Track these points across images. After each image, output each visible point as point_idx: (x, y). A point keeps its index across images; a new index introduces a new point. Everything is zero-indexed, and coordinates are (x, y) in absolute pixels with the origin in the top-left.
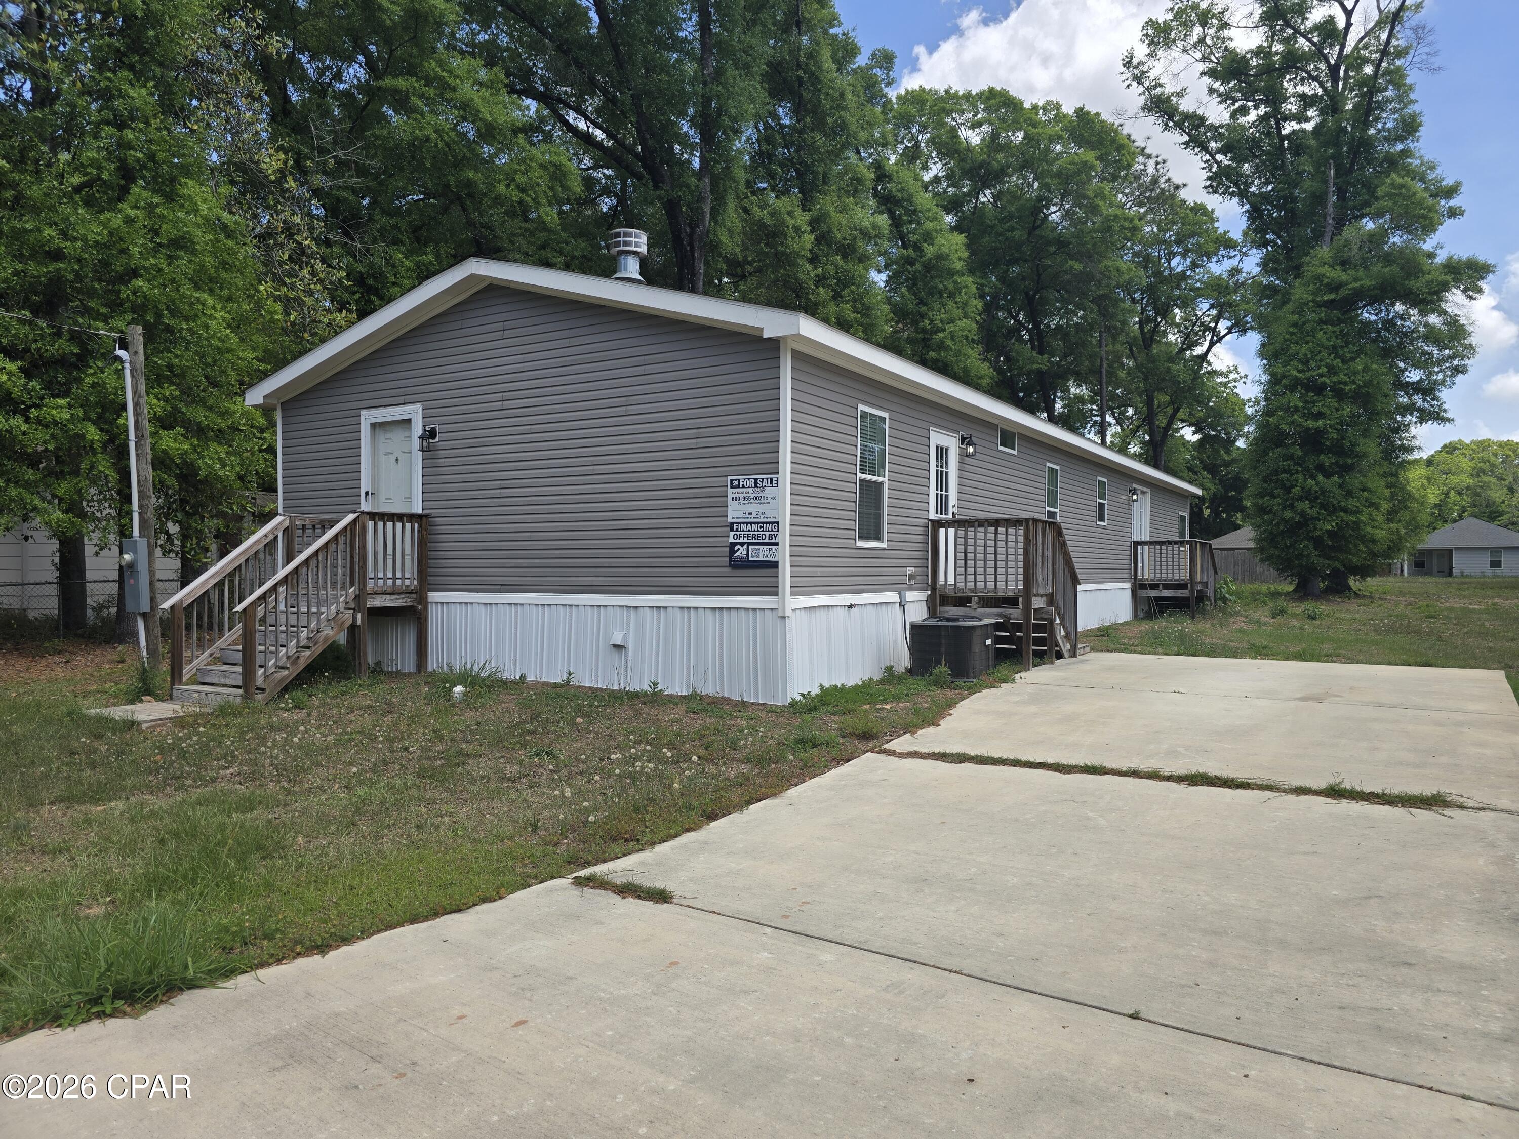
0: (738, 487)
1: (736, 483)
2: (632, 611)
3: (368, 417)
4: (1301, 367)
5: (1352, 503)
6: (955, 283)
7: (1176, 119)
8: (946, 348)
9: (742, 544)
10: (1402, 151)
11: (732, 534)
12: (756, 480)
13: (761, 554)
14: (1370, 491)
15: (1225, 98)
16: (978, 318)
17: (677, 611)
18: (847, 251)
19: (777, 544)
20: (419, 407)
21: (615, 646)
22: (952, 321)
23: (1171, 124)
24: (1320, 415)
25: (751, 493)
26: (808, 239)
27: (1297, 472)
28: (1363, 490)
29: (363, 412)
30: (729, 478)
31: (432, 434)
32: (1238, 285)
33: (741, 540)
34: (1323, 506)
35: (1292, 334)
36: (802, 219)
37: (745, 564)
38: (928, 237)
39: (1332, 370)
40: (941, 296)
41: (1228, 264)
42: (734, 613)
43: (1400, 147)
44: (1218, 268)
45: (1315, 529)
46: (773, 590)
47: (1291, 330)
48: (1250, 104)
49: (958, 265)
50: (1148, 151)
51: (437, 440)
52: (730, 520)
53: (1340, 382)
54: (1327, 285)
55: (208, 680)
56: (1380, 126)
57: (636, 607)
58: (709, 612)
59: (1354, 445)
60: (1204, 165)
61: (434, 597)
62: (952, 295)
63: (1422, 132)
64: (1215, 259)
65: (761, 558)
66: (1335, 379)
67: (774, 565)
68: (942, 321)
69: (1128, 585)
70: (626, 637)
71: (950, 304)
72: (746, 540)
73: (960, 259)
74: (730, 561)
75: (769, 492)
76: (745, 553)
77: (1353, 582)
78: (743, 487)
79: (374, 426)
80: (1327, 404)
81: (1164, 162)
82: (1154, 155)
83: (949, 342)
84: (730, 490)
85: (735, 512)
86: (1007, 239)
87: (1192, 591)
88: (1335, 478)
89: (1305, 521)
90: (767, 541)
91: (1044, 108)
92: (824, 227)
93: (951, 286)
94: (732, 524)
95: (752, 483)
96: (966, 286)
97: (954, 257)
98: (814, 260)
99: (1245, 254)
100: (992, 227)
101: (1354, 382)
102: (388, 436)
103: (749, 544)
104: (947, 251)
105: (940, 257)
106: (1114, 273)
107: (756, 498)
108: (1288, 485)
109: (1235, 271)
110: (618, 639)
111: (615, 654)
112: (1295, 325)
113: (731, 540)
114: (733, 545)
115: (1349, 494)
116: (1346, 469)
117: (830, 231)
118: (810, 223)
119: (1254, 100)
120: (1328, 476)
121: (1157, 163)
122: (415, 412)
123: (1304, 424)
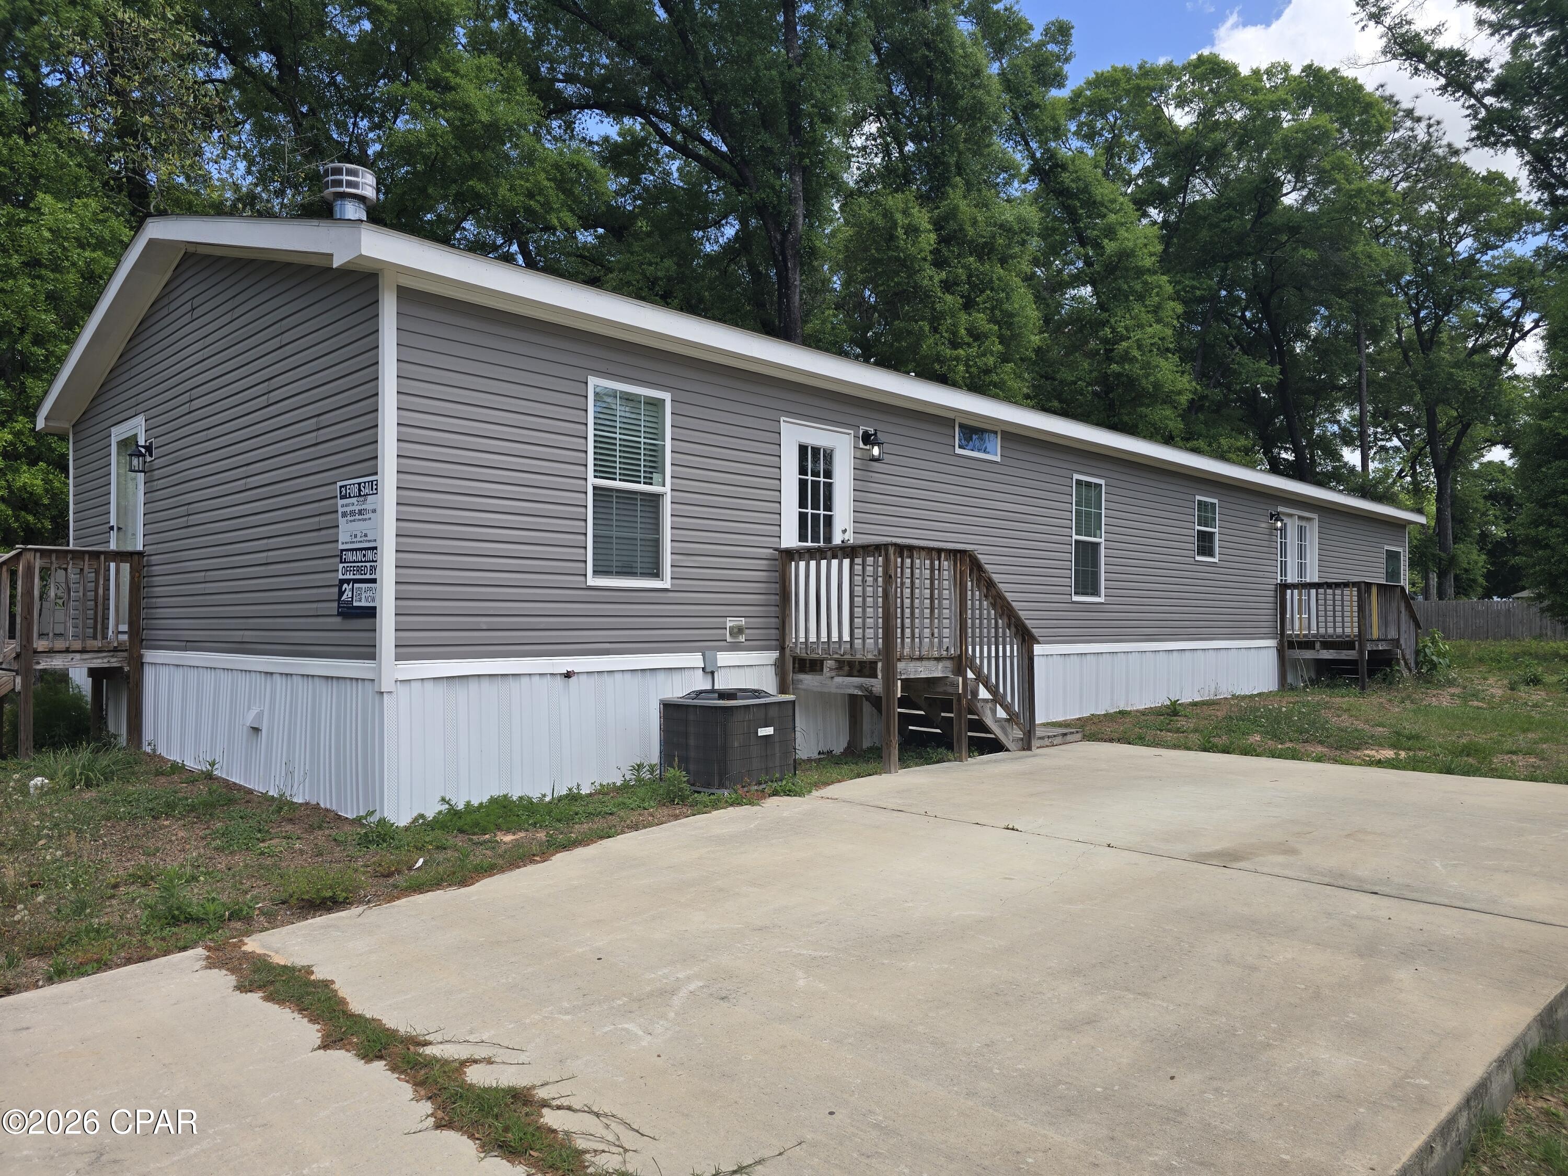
0: (346, 496)
1: (344, 492)
2: (268, 679)
3: (115, 436)
6: (1145, 283)
7: (1429, 59)
8: (1133, 360)
9: (348, 582)
11: (341, 567)
12: (360, 485)
13: (363, 596)
16: (1175, 322)
17: (300, 680)
18: (984, 251)
19: (374, 581)
20: (142, 418)
21: (252, 728)
22: (1141, 326)
23: (1421, 66)
25: (356, 505)
26: (929, 239)
29: (113, 429)
30: (339, 484)
31: (149, 450)
33: (348, 576)
36: (922, 217)
37: (350, 612)
38: (1110, 232)
40: (1127, 297)
42: (342, 685)
49: (1149, 262)
50: (1417, 113)
51: (153, 458)
52: (340, 546)
57: (271, 674)
58: (322, 682)
60: (1469, 111)
62: (1141, 298)
64: (1515, 237)
65: (363, 603)
67: (373, 613)
68: (1127, 328)
69: (1272, 643)
70: (262, 716)
71: (1137, 308)
72: (351, 576)
73: (1151, 255)
74: (339, 606)
75: (371, 503)
76: (350, 595)
78: (350, 496)
81: (1438, 123)
82: (1427, 116)
83: (1136, 353)
84: (340, 503)
85: (344, 534)
86: (1224, 231)
87: (1361, 652)
90: (368, 576)
91: (1269, 72)
92: (953, 225)
93: (1138, 287)
94: (342, 551)
95: (357, 490)
96: (1160, 287)
97: (1143, 252)
98: (939, 263)
100: (1205, 218)
103: (354, 582)
105: (1125, 255)
107: (360, 512)
110: (250, 719)
111: (254, 739)
113: (341, 576)
114: (341, 583)
117: (962, 229)
118: (933, 221)
121: (1429, 126)
122: (140, 425)
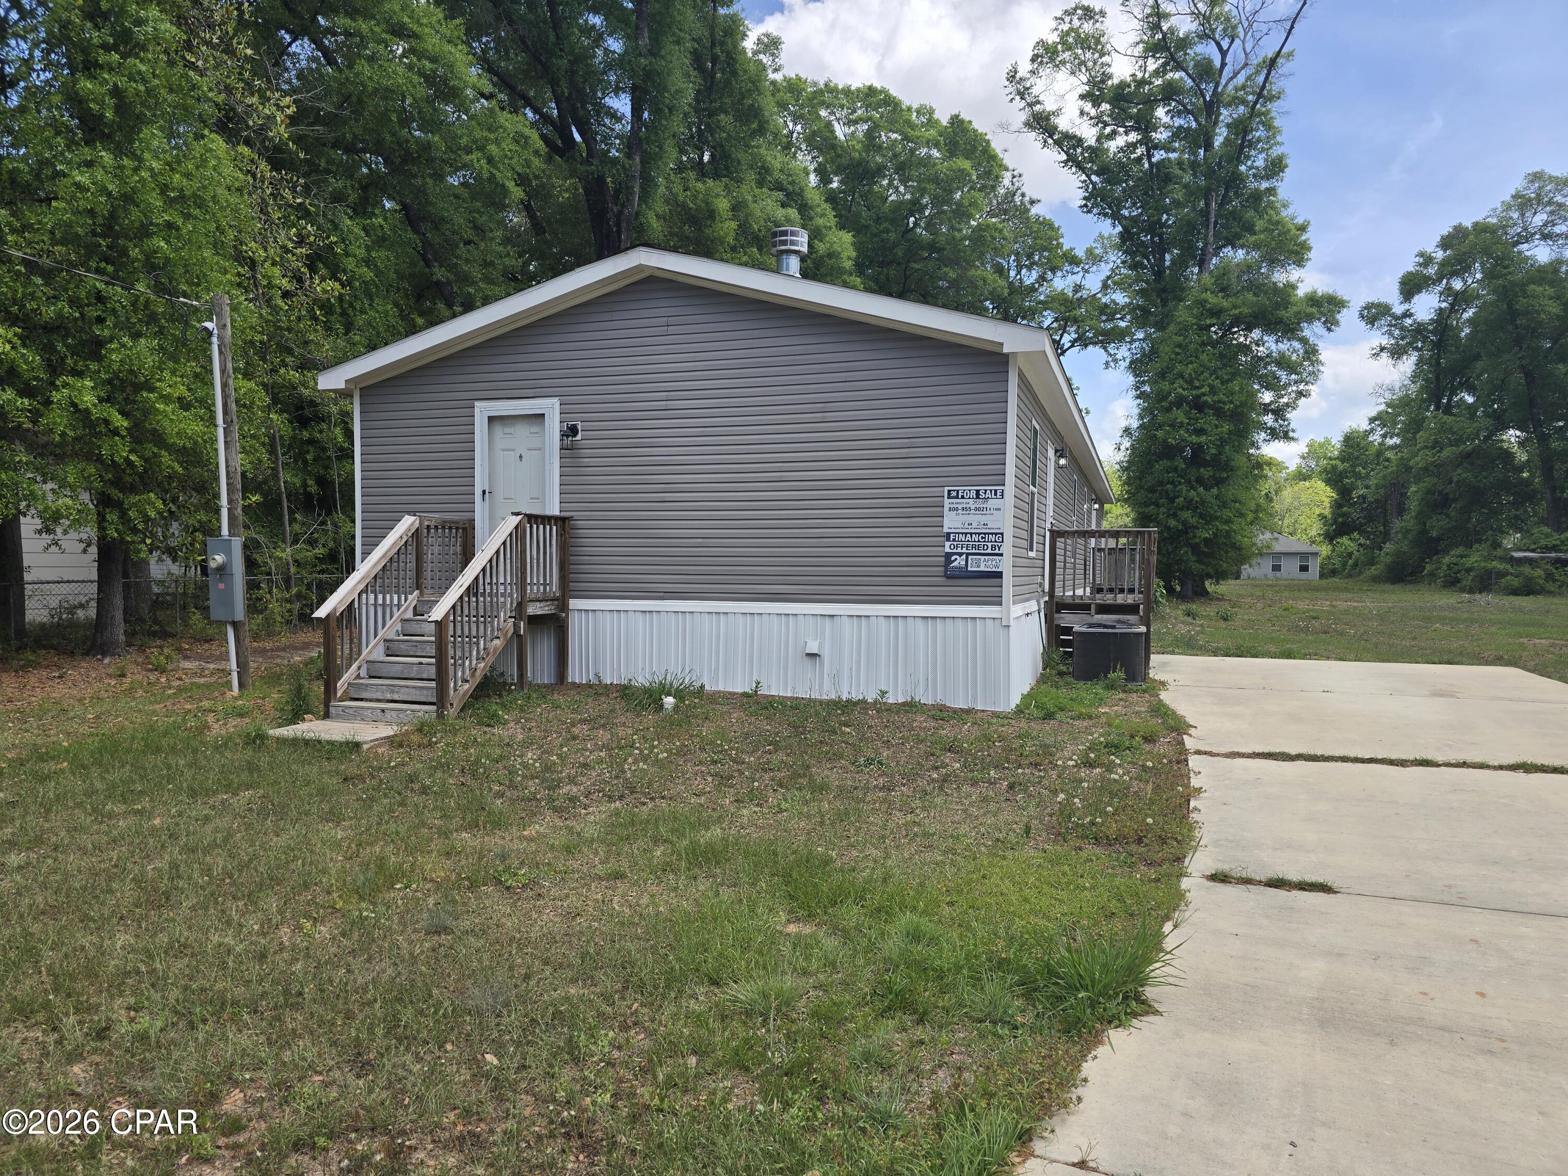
0: (957, 497)
1: (954, 494)
2: (827, 619)
3: (483, 410)
4: (1185, 386)
5: (1227, 513)
7: (1055, 137)
9: (960, 554)
10: (1267, 189)
11: (947, 544)
12: (978, 491)
13: (982, 564)
14: (1240, 503)
15: (1098, 120)
17: (882, 620)
19: (1001, 555)
20: (555, 402)
21: (808, 655)
23: (1050, 141)
24: (1200, 432)
25: (972, 504)
27: (1180, 483)
28: (1235, 502)
29: (477, 404)
30: (946, 489)
31: (573, 430)
32: (1081, 300)
33: (959, 550)
34: (1201, 516)
35: (1177, 354)
37: (965, 575)
39: (1213, 390)
41: (1072, 280)
42: (948, 622)
43: (1264, 185)
44: (1062, 283)
45: (1195, 537)
46: (997, 600)
47: (1177, 350)
48: (1121, 130)
49: (848, 264)
51: (579, 437)
52: (946, 530)
53: (1219, 402)
54: (1210, 310)
55: (364, 695)
56: (1249, 163)
57: (833, 616)
58: (919, 621)
59: (1229, 459)
60: (1081, 185)
61: (574, 604)
63: (1288, 174)
64: (1059, 274)
65: (982, 568)
66: (1216, 398)
67: (999, 575)
70: (821, 646)
72: (964, 550)
73: (849, 259)
74: (946, 571)
75: (992, 503)
76: (963, 563)
77: (1209, 586)
78: (963, 497)
79: (491, 419)
80: (1207, 421)
84: (947, 501)
85: (951, 522)
88: (1215, 491)
89: (1187, 528)
90: (989, 551)
91: (918, 112)
94: (949, 534)
95: (973, 494)
97: (844, 255)
99: (1087, 271)
101: (1231, 402)
102: (508, 430)
103: (968, 555)
104: (839, 249)
105: (831, 255)
106: (981, 283)
107: (977, 509)
108: (1171, 495)
109: (1078, 288)
110: (813, 648)
111: (808, 662)
112: (1179, 345)
113: (947, 550)
114: (948, 556)
115: (1224, 505)
116: (1219, 482)
119: (1126, 127)
120: (1207, 489)
121: (1014, 177)
122: (551, 407)
123: (1189, 439)
